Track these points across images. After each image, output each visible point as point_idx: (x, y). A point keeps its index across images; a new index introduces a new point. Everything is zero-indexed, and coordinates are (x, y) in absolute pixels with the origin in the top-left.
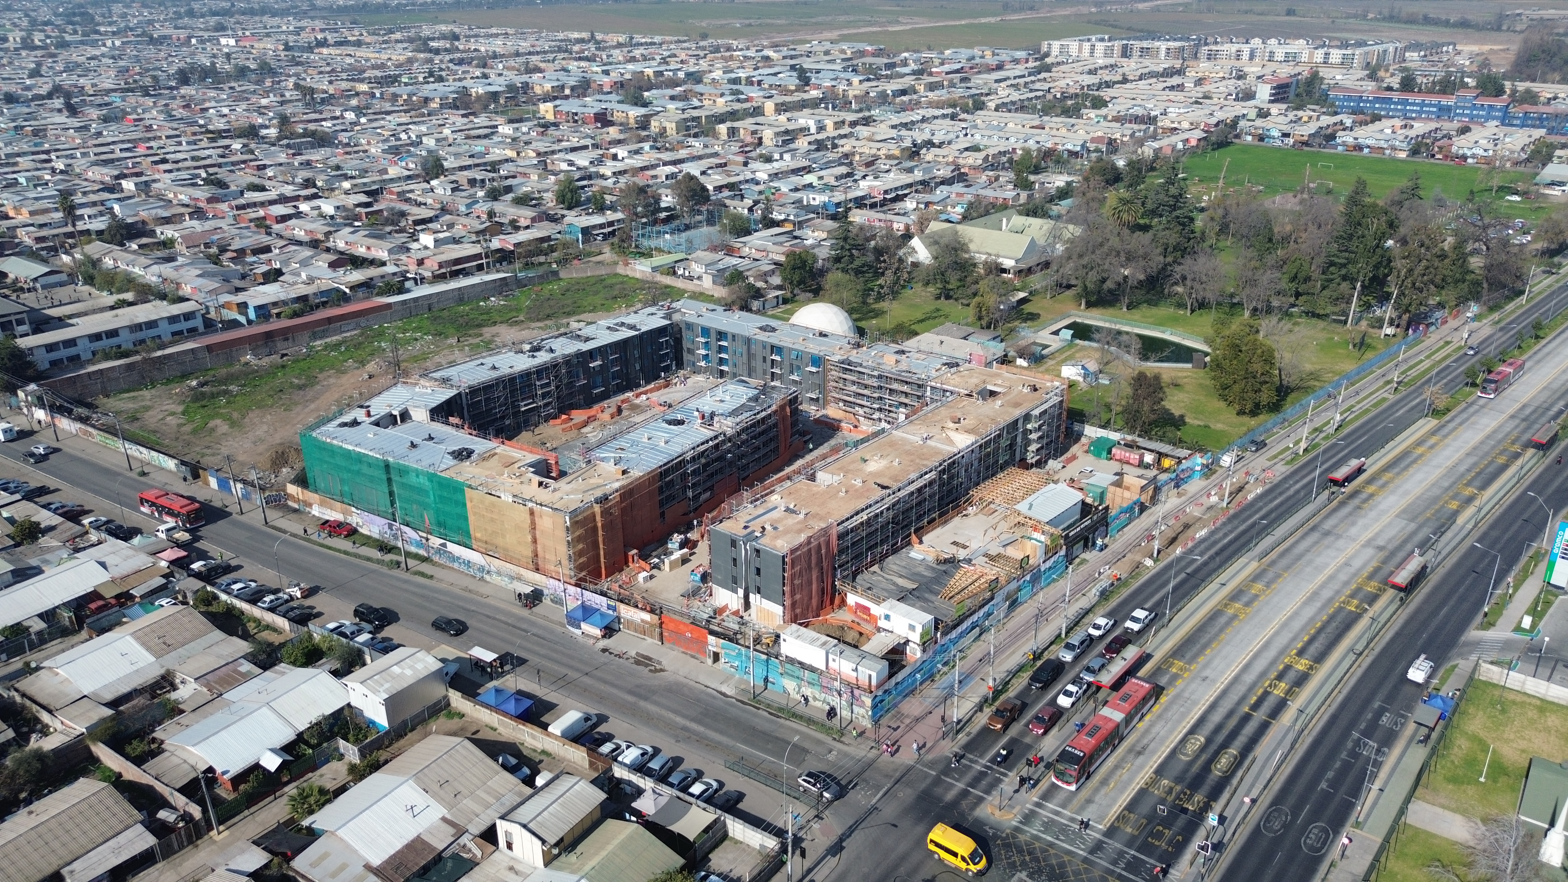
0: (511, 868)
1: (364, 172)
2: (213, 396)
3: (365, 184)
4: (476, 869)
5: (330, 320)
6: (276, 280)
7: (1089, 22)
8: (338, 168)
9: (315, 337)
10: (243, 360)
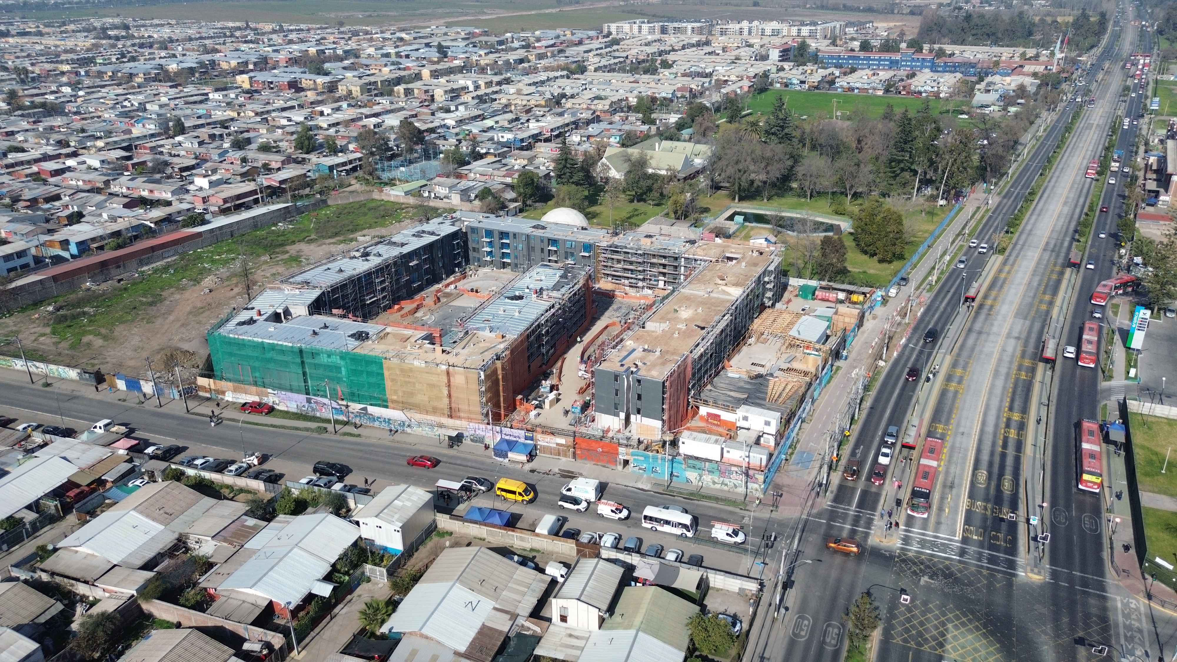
0: (571, 636)
1: (109, 133)
2: (74, 317)
3: (115, 142)
4: (542, 641)
5: (153, 249)
6: (79, 222)
7: (623, 12)
8: (83, 131)
9: (142, 264)
10: (83, 287)
